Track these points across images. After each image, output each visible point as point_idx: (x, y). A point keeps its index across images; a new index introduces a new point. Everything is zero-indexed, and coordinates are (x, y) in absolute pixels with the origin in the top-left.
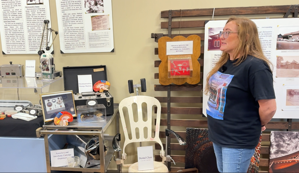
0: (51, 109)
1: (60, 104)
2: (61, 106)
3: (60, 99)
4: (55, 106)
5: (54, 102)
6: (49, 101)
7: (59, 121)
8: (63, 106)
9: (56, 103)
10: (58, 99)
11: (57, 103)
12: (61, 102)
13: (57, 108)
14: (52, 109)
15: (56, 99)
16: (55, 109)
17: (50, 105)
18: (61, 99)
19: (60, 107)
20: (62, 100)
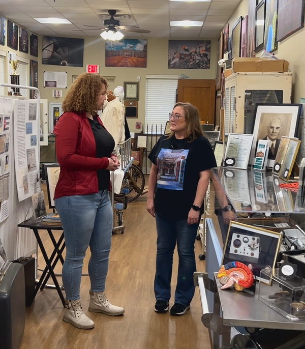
0: (236, 251)
1: (252, 249)
2: (252, 254)
3: (256, 241)
4: (244, 250)
5: (246, 242)
6: (238, 236)
7: (222, 275)
8: (256, 255)
9: (247, 244)
10: (254, 239)
11: (249, 246)
12: (255, 247)
13: (245, 255)
14: (238, 253)
15: (250, 238)
16: (242, 254)
17: (237, 244)
18: (258, 243)
19: (250, 255)
20: (258, 245)
